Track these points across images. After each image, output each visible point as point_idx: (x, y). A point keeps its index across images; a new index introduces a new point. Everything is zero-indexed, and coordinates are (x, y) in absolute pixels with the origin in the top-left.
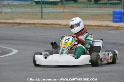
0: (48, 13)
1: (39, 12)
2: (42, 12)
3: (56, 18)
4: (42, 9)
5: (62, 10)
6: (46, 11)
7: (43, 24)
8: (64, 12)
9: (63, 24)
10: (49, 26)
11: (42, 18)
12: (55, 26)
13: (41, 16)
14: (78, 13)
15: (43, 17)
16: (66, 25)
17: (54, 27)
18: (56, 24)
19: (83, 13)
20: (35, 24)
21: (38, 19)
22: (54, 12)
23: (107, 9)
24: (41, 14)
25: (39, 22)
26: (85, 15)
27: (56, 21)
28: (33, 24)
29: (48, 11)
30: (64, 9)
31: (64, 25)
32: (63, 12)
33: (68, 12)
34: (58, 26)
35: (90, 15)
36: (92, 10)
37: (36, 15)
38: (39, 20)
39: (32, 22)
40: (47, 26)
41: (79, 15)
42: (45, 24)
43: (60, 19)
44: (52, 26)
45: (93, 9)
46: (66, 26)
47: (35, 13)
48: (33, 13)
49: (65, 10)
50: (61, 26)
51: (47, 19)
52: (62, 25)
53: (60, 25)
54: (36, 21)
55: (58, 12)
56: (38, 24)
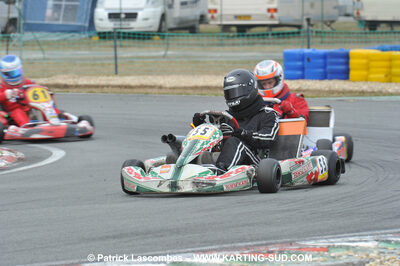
0: (131, 60)
1: (109, 59)
2: (116, 58)
3: (149, 72)
4: (116, 51)
5: (163, 53)
6: (125, 55)
7: (120, 87)
8: (168, 58)
9: (168, 85)
10: (135, 90)
11: (116, 73)
12: (149, 90)
13: (113, 67)
14: (201, 60)
15: (119, 69)
16: (174, 88)
17: (147, 93)
18: (151, 87)
19: (212, 57)
20: (103, 86)
21: (108, 75)
22: (143, 58)
23: (268, 48)
24: (113, 62)
25: (112, 83)
26: (216, 62)
27: (150, 77)
28: (97, 87)
29: (129, 55)
30: (167, 49)
31: (170, 88)
32: (164, 57)
33: (178, 57)
34: (155, 90)
35: (228, 62)
36: (233, 51)
37: (103, 65)
38: (110, 78)
39: (93, 81)
40: (129, 90)
41: (204, 62)
42: (126, 87)
43: (158, 75)
44: (142, 90)
45: (236, 48)
46: (175, 91)
47: (100, 59)
48: (95, 59)
49: (169, 53)
50: (163, 91)
51: (128, 75)
52: (166, 88)
53: (161, 87)
54: (102, 80)
55: (153, 57)
56: (108, 86)
